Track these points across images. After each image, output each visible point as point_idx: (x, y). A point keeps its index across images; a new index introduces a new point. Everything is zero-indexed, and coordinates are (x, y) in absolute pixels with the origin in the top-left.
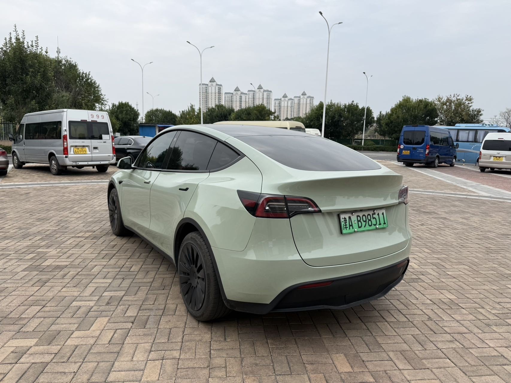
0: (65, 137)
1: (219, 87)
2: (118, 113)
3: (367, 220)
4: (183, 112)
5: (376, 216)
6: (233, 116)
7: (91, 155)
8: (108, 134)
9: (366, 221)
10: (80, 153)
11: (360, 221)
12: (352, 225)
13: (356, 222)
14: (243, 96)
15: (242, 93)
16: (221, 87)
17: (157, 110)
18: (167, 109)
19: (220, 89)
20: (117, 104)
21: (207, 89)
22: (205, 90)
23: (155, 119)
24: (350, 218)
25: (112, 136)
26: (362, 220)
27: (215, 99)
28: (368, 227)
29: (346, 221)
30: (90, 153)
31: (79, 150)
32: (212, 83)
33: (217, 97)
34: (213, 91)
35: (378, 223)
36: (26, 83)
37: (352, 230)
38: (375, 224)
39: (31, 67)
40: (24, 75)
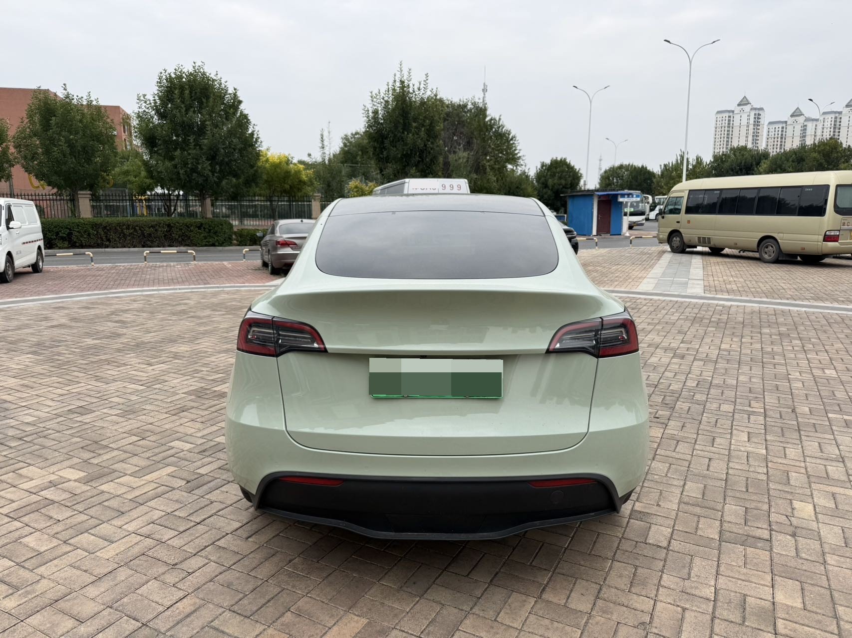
1: (757, 112)
2: (548, 176)
4: (665, 165)
6: (764, 165)
14: (810, 126)
15: (807, 120)
16: (761, 112)
17: (621, 167)
18: (638, 163)
19: (758, 117)
20: (548, 162)
21: (732, 119)
22: (727, 122)
23: (617, 182)
27: (747, 137)
32: (742, 107)
33: (751, 131)
34: (744, 122)
36: (406, 144)
39: (415, 120)
40: (406, 133)
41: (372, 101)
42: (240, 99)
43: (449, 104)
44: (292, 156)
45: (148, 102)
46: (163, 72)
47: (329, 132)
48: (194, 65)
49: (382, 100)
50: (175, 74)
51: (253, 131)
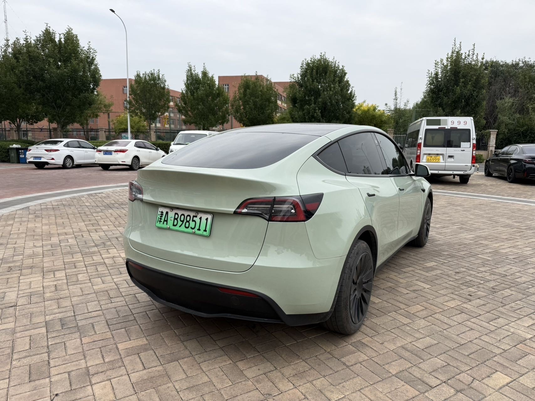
0: (419, 145)
3: (185, 221)
5: (197, 220)
7: (444, 164)
8: (470, 141)
9: (183, 221)
10: (432, 161)
11: (177, 219)
12: (167, 221)
13: (173, 219)
24: (167, 213)
25: (473, 144)
26: (179, 219)
28: (183, 228)
29: (163, 215)
30: (443, 161)
31: (432, 158)
35: (197, 227)
37: (165, 226)
38: (193, 227)
39: (464, 77)
40: (456, 86)
41: (435, 66)
42: (346, 72)
43: (504, 64)
44: (377, 105)
45: (295, 78)
46: (304, 60)
47: (401, 89)
48: (321, 54)
49: (442, 66)
50: (311, 61)
51: (352, 91)
